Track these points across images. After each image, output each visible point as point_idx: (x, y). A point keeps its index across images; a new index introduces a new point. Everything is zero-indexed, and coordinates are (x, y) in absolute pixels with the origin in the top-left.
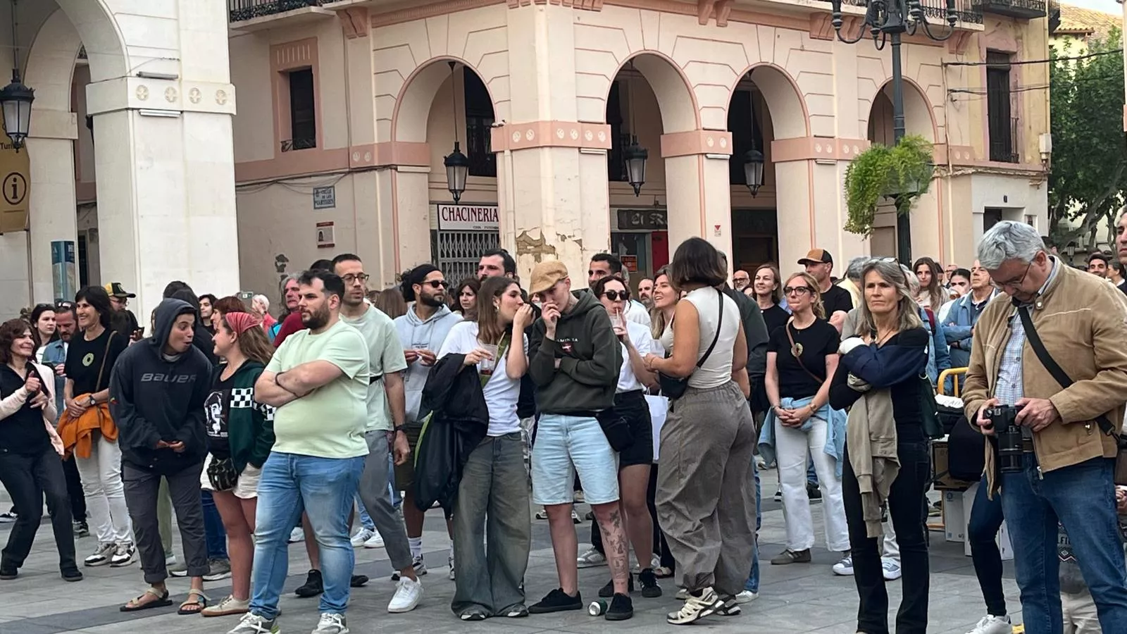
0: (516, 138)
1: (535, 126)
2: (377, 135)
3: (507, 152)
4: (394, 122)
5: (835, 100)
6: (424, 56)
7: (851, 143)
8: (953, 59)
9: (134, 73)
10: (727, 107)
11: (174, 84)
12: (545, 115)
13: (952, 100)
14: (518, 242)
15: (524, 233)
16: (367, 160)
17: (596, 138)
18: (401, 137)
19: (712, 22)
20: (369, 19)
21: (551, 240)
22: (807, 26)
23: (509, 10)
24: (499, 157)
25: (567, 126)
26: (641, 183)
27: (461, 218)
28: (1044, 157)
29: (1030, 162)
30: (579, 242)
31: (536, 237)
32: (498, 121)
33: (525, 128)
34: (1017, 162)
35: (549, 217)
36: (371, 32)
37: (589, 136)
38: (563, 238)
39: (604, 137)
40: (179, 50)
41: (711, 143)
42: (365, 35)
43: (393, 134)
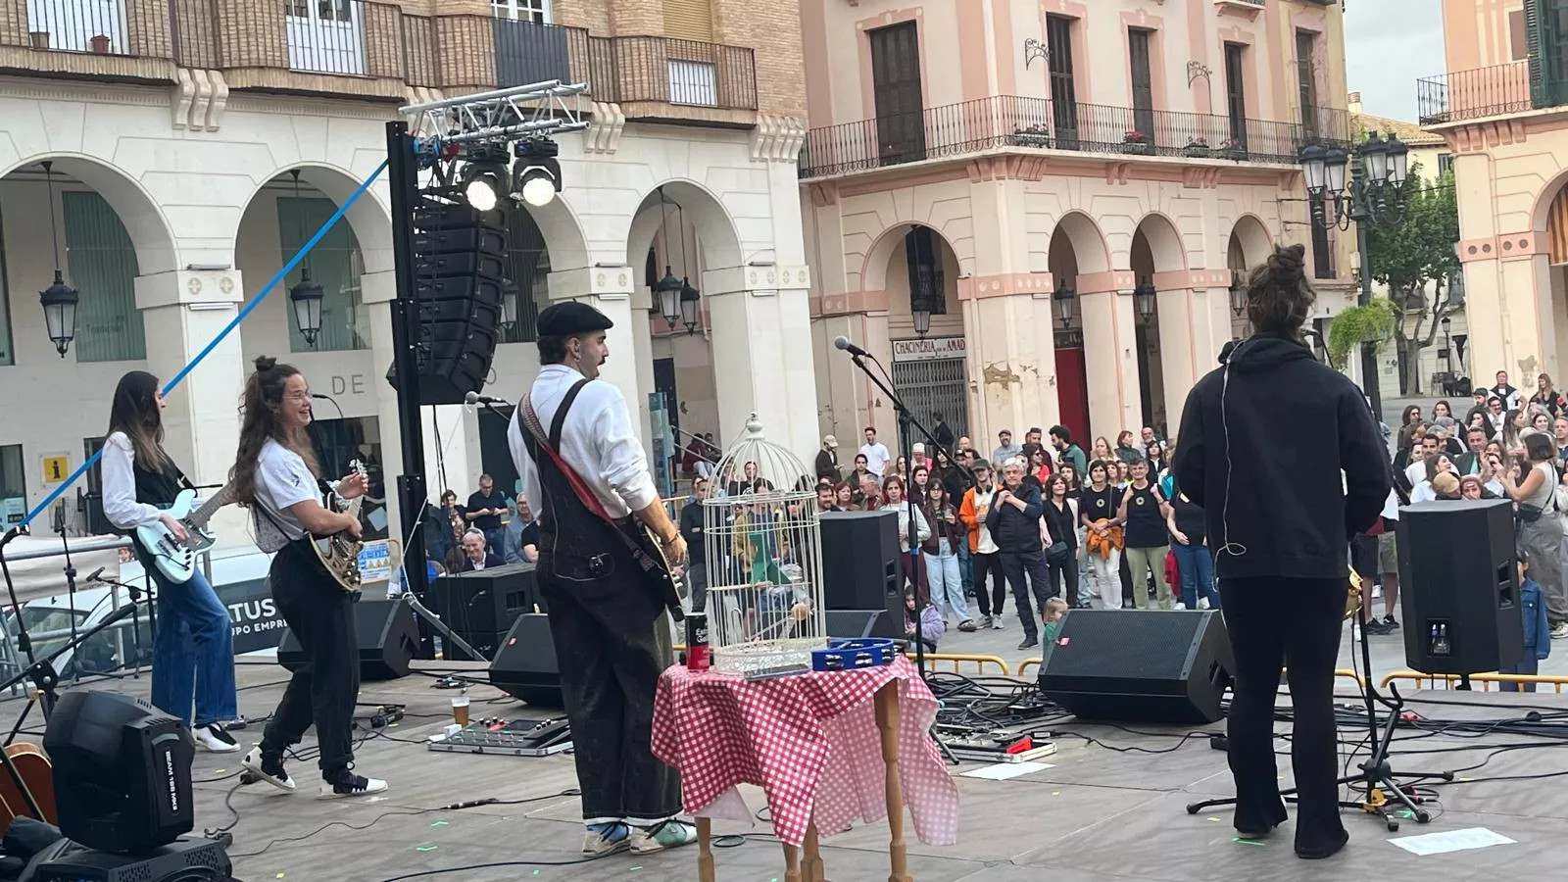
0: (982, 288)
1: (1000, 278)
2: (847, 286)
3: (974, 300)
4: (862, 276)
5: (1204, 238)
6: (890, 221)
7: (1217, 272)
8: (1286, 195)
9: (749, 262)
10: (1129, 250)
11: (772, 269)
12: (1008, 270)
13: (1287, 230)
14: (985, 373)
15: (992, 365)
16: (839, 308)
17: (1043, 285)
18: (869, 287)
19: (1117, 181)
20: (837, 191)
21: (1015, 371)
22: (1180, 178)
23: (973, 185)
24: (966, 305)
25: (1023, 277)
26: (1070, 319)
27: (910, 351)
28: (1355, 272)
29: (1345, 277)
30: (1035, 371)
31: (1003, 368)
32: (964, 274)
33: (989, 280)
34: (1334, 278)
35: (1013, 354)
36: (838, 199)
37: (1038, 284)
38: (1025, 369)
39: (1047, 284)
40: (774, 242)
41: (1120, 281)
42: (833, 203)
43: (862, 285)
